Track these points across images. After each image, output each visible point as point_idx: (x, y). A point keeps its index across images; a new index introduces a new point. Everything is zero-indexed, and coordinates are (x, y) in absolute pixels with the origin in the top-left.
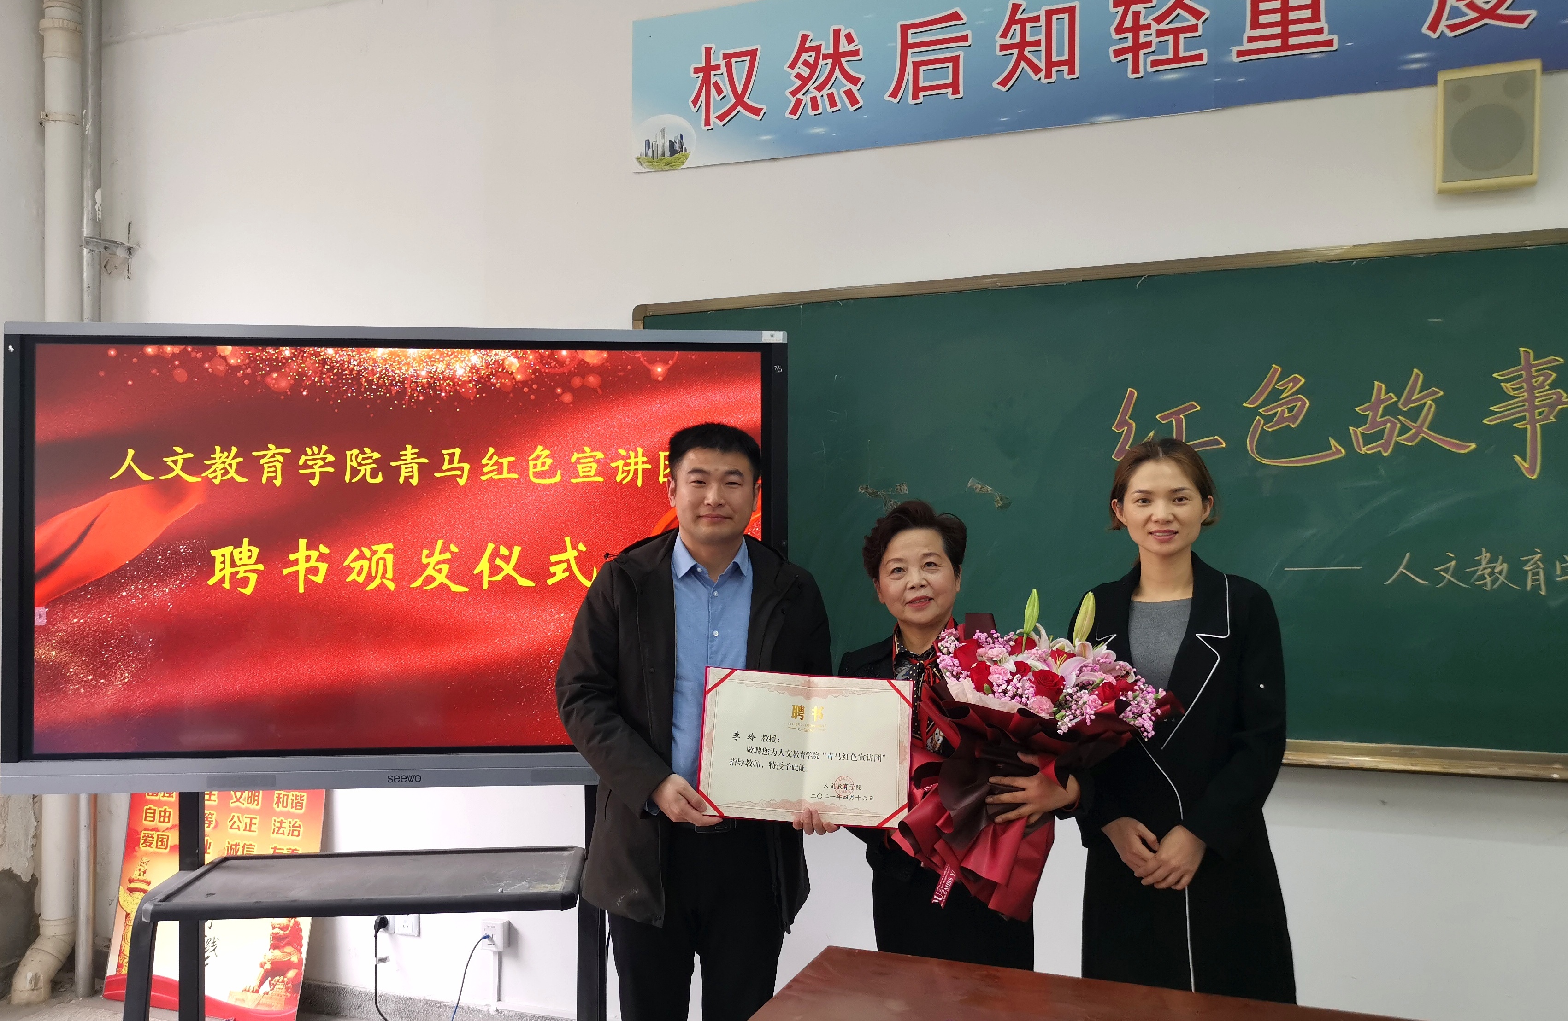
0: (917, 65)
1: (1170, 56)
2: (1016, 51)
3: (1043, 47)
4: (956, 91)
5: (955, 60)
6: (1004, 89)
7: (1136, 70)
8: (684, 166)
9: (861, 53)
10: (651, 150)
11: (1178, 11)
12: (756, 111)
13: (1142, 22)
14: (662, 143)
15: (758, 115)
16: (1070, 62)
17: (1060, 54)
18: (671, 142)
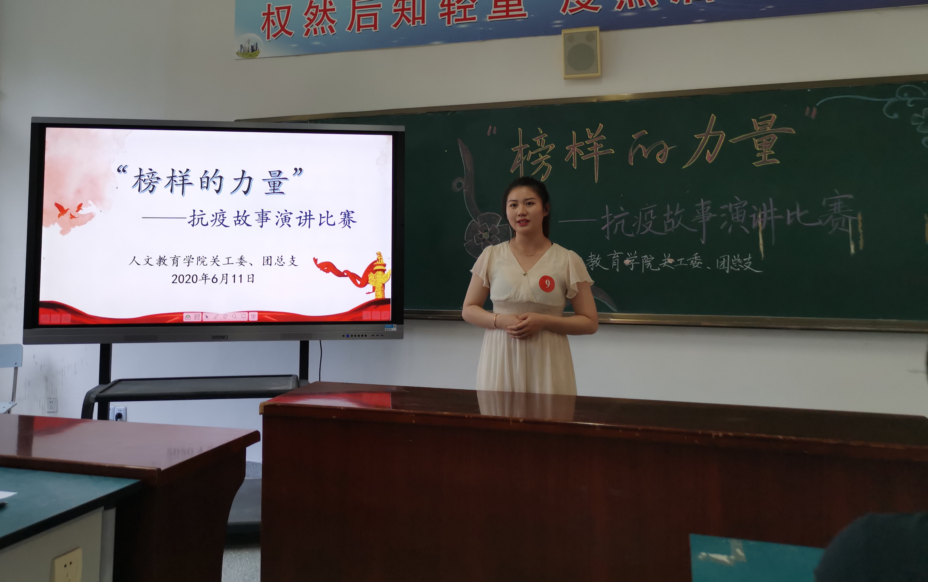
0: (359, 16)
1: (463, 17)
2: (400, 12)
3: (411, 11)
4: (375, 28)
5: (375, 15)
6: (396, 28)
7: (449, 23)
8: (259, 57)
9: (335, 10)
10: (243, 49)
12: (290, 34)
14: (248, 46)
15: (291, 35)
16: (423, 18)
17: (419, 14)
18: (252, 46)
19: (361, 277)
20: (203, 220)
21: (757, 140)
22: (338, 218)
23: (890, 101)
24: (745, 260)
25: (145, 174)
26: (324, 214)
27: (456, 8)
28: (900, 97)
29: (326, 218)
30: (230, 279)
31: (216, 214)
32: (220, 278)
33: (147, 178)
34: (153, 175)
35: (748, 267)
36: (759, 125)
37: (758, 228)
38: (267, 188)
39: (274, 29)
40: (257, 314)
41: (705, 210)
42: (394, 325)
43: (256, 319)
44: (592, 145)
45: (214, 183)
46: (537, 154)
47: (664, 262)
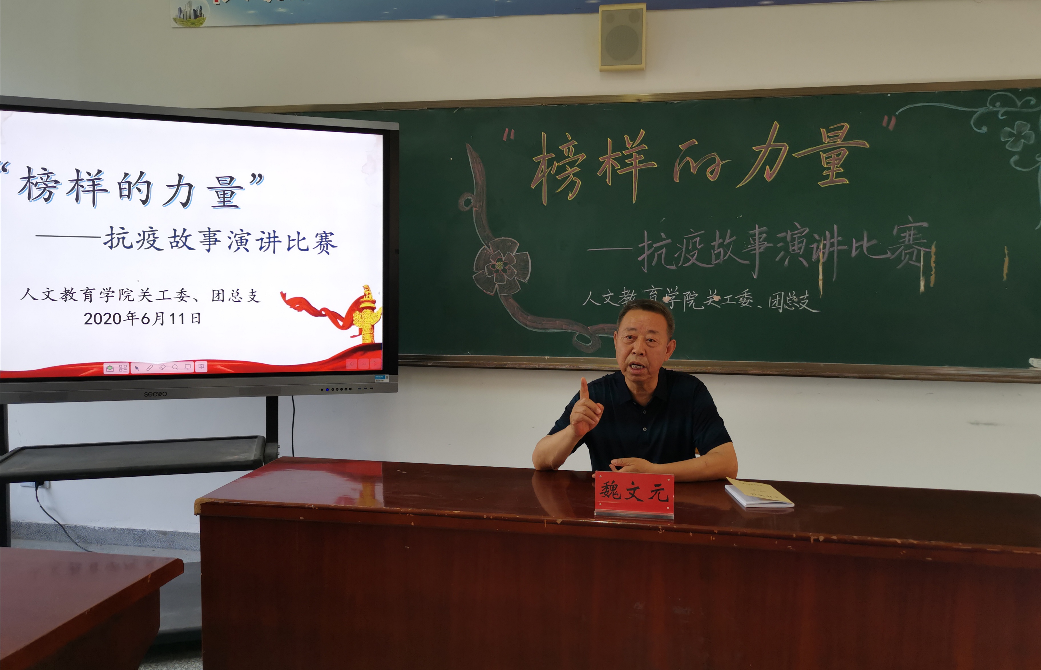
8: (204, 26)
10: (182, 14)
14: (189, 10)
19: (344, 316)
20: (125, 240)
21: (825, 155)
22: (312, 241)
24: (801, 297)
25: (37, 176)
26: (294, 236)
29: (296, 241)
30: (168, 319)
31: (144, 232)
32: (153, 318)
33: (40, 180)
34: (48, 177)
35: (804, 306)
36: (829, 136)
37: (818, 260)
38: (214, 199)
40: (206, 363)
41: (760, 238)
42: (386, 376)
43: (205, 370)
44: (630, 156)
45: (139, 190)
46: (564, 165)
47: (709, 299)
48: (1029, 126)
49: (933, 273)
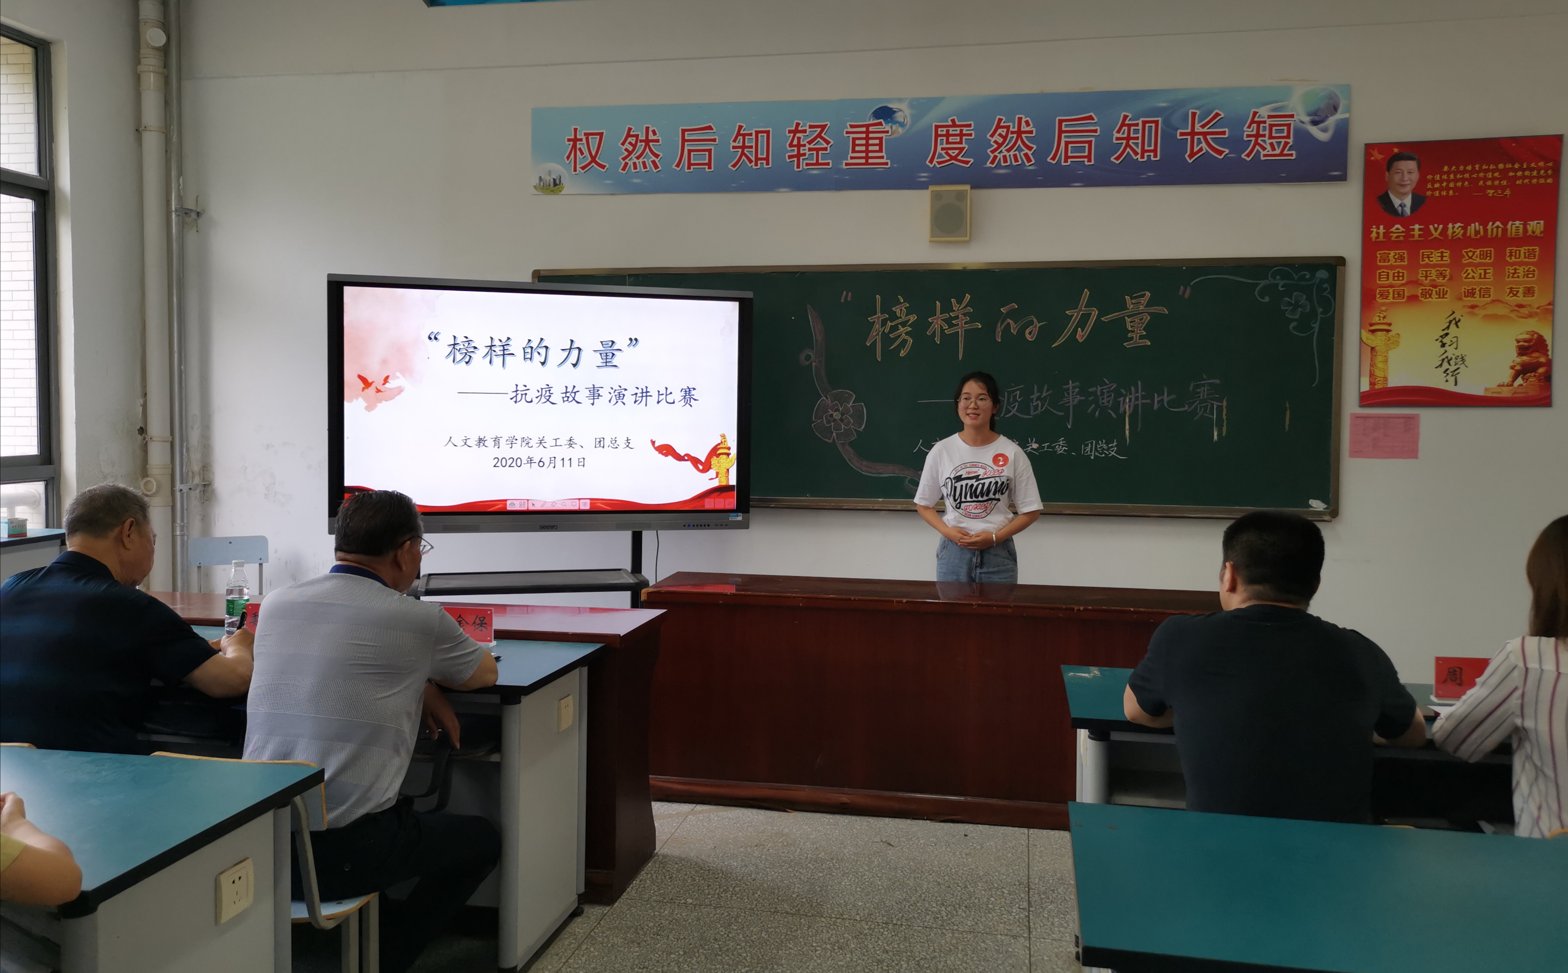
0: (690, 151)
1: (814, 161)
2: (740, 150)
3: (754, 150)
4: (710, 168)
5: (710, 151)
6: (734, 169)
7: (798, 167)
8: (562, 193)
9: (660, 141)
10: (542, 182)
11: (819, 139)
12: (603, 167)
13: (802, 143)
14: (549, 179)
15: (604, 169)
16: (767, 159)
17: (762, 154)
18: (554, 179)
19: (703, 461)
20: (527, 396)
21: (1129, 320)
22: (678, 396)
23: (1263, 283)
24: (1110, 445)
25: (460, 343)
26: (663, 391)
27: (807, 150)
28: (1272, 280)
29: (665, 395)
30: (559, 463)
31: (542, 389)
32: (547, 463)
33: (463, 347)
34: (469, 343)
35: (1113, 453)
36: (1132, 304)
37: (1125, 412)
38: (599, 360)
39: (583, 159)
40: (589, 501)
41: (1073, 392)
42: (739, 514)
43: (587, 507)
44: (957, 317)
45: (539, 353)
46: (896, 326)
47: (1029, 447)
48: (1305, 296)
49: (1225, 424)
